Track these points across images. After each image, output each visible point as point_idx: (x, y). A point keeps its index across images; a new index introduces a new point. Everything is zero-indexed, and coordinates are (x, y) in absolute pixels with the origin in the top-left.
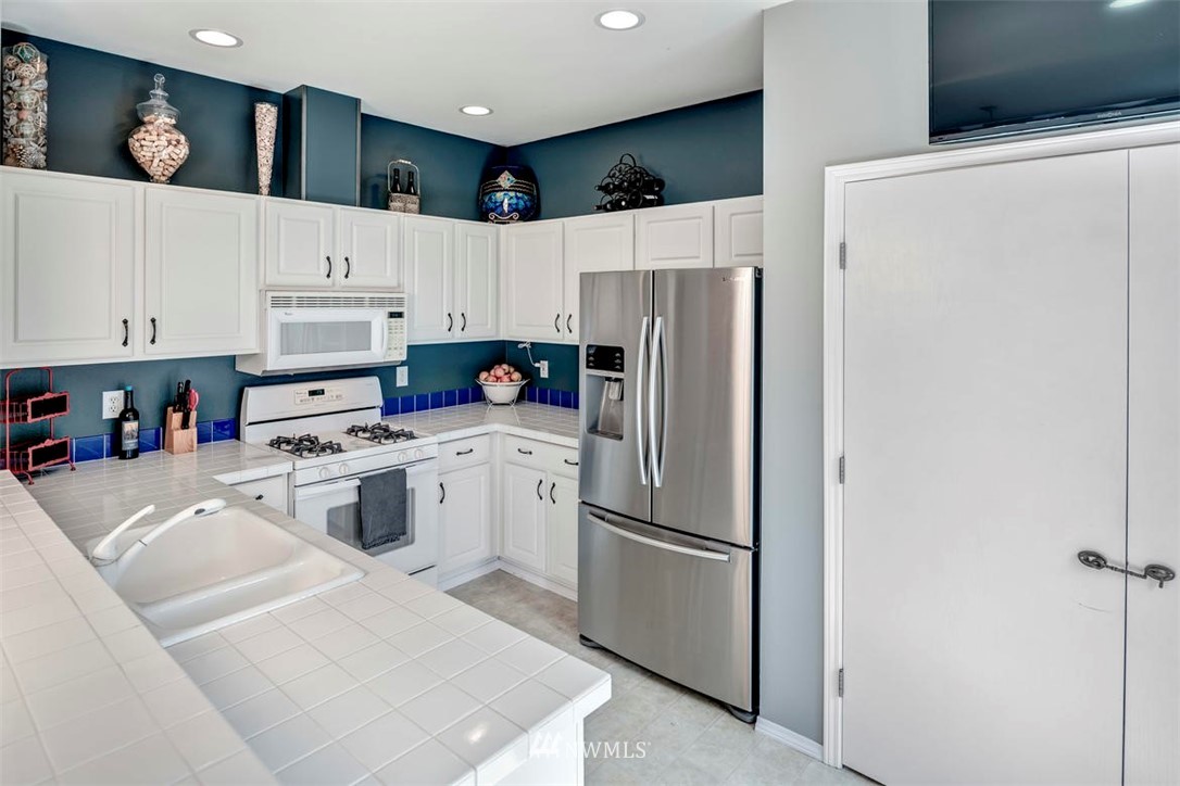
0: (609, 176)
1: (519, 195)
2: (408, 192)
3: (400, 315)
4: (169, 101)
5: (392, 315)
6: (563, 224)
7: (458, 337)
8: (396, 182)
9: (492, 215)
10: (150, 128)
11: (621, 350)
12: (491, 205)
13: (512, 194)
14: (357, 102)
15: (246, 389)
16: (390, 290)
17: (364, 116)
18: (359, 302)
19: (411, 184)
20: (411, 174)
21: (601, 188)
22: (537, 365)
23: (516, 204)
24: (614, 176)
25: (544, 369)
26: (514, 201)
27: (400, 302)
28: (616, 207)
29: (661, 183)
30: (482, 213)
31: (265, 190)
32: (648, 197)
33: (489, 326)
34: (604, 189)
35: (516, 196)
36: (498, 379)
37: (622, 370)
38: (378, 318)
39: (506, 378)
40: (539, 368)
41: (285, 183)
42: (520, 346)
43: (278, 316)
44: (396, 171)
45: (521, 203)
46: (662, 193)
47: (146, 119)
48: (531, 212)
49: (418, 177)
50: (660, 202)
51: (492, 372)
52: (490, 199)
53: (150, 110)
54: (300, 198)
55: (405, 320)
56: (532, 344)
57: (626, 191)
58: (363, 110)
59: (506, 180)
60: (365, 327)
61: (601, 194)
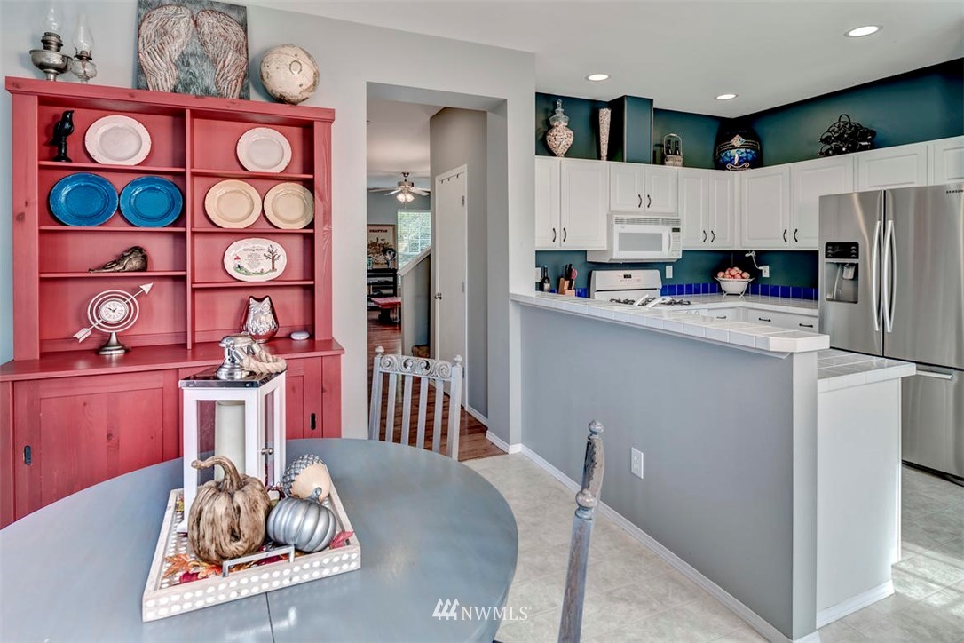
0: (828, 131)
1: (748, 150)
2: (675, 154)
3: (678, 230)
4: (564, 113)
5: (674, 230)
6: (790, 168)
7: (709, 246)
8: (668, 148)
9: (729, 166)
10: (558, 129)
11: (856, 245)
12: (727, 159)
13: (743, 150)
14: (651, 101)
15: (593, 272)
16: (671, 214)
17: (655, 109)
18: (656, 221)
19: (677, 149)
20: (677, 143)
21: (822, 140)
22: (760, 268)
23: (746, 157)
24: (833, 130)
25: (765, 271)
26: (744, 155)
27: (678, 222)
28: (838, 151)
29: (873, 133)
30: (719, 164)
31: (605, 158)
32: (863, 144)
33: (728, 240)
34: (826, 141)
35: (746, 152)
36: (733, 276)
37: (857, 257)
38: (666, 231)
39: (738, 276)
40: (761, 271)
41: (616, 153)
42: (747, 255)
43: (618, 228)
44: (669, 142)
45: (750, 156)
46: (875, 140)
47: (555, 124)
48: (757, 162)
49: (681, 143)
50: (873, 146)
51: (727, 272)
52: (726, 155)
53: (557, 119)
54: (623, 161)
55: (680, 233)
56: (756, 252)
57: (846, 141)
58: (655, 106)
59: (737, 141)
60: (659, 237)
61: (822, 144)
